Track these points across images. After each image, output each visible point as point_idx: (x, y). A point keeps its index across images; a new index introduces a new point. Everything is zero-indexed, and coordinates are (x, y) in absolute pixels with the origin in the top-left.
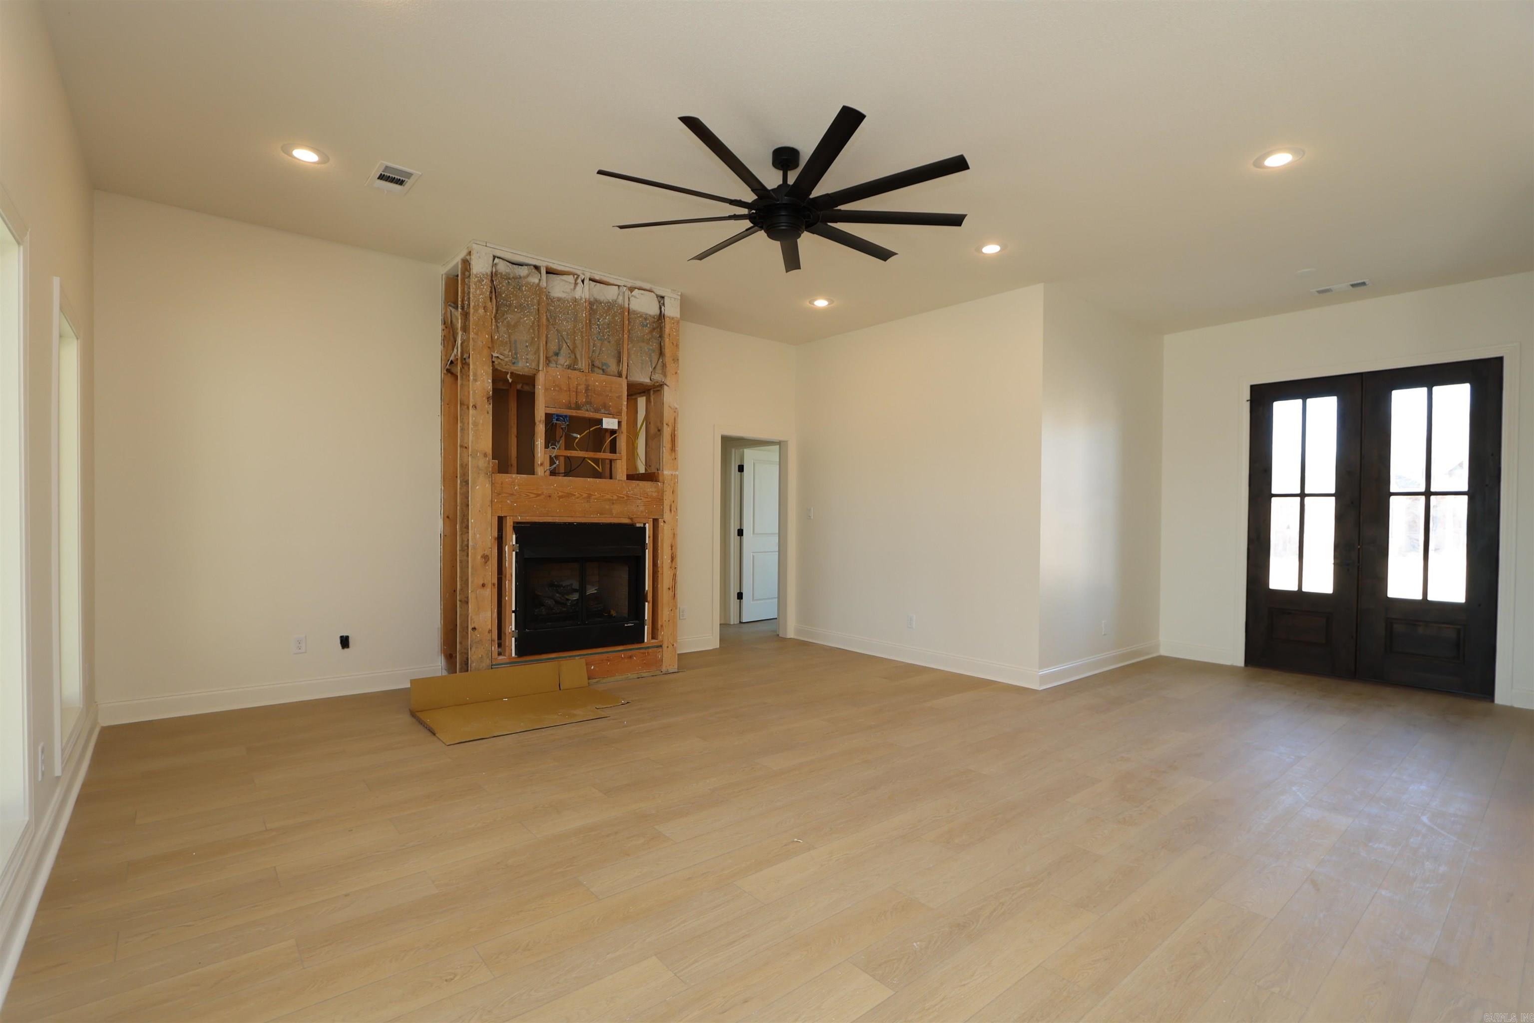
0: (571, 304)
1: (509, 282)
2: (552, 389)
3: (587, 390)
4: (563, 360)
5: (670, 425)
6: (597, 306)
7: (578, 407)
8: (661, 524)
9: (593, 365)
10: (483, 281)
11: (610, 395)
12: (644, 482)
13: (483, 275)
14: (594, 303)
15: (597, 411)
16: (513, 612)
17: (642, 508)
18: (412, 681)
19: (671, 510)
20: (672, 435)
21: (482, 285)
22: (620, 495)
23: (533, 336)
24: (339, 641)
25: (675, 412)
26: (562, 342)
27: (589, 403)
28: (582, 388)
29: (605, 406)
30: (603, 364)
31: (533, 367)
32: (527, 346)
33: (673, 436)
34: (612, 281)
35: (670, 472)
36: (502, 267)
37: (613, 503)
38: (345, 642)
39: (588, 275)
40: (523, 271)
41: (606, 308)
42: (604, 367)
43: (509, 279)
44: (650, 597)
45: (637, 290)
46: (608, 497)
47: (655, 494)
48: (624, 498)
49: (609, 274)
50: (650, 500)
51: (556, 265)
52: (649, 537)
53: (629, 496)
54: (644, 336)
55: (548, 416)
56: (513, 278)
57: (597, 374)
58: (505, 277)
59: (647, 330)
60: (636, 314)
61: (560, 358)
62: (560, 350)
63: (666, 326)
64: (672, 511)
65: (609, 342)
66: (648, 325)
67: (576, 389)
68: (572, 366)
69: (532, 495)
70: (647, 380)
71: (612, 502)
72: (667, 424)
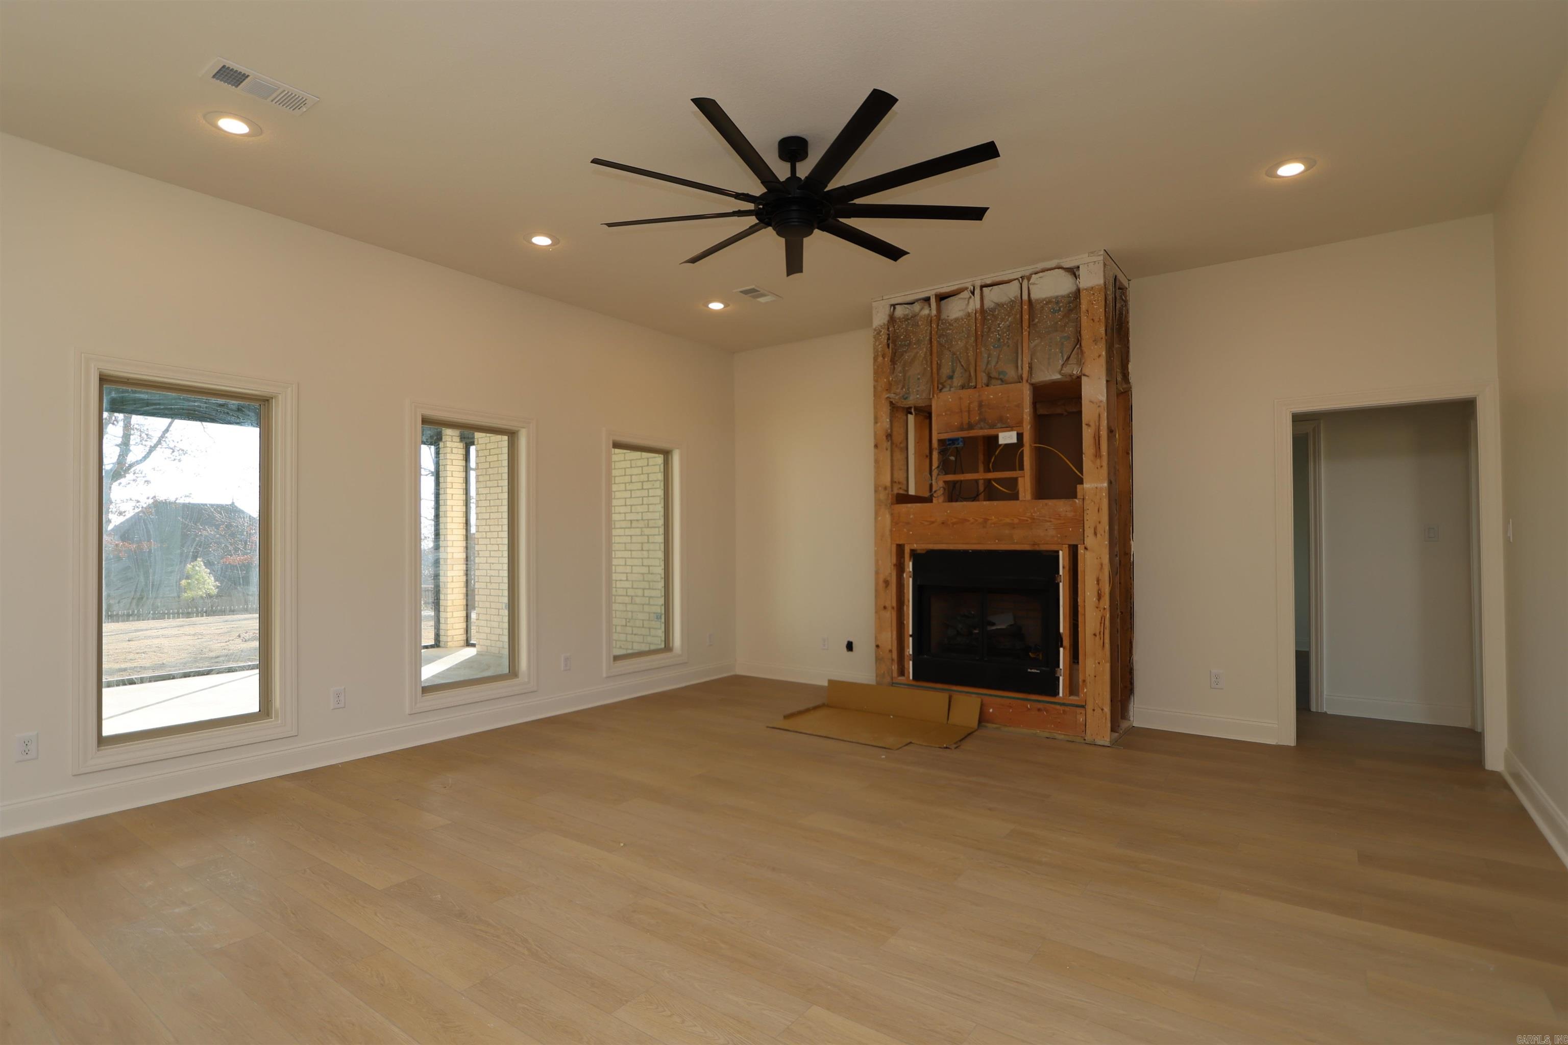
0: (965, 320)
1: (908, 323)
2: (944, 414)
3: (980, 405)
4: (957, 382)
5: (1092, 424)
6: (999, 311)
7: (971, 427)
8: (1081, 551)
9: (990, 377)
10: (881, 331)
11: (1007, 406)
12: (1054, 501)
13: (881, 326)
14: (995, 309)
15: (992, 426)
16: (911, 636)
17: (1052, 532)
18: (830, 682)
19: (1095, 534)
20: (1095, 437)
21: (880, 336)
22: (1022, 518)
23: (925, 366)
24: (846, 643)
25: (1099, 406)
26: (957, 363)
27: (983, 420)
28: (975, 405)
29: (1001, 419)
30: (1000, 373)
31: (923, 398)
32: (919, 379)
33: (1097, 439)
34: (1006, 278)
35: (1093, 485)
36: (900, 312)
37: (1014, 528)
38: (850, 646)
39: (978, 284)
40: (917, 307)
41: (1009, 309)
42: (1001, 376)
43: (908, 319)
44: (1066, 641)
45: (1033, 275)
46: (1008, 520)
47: (1070, 515)
48: (1027, 521)
49: (1003, 271)
50: (1062, 522)
51: (945, 288)
52: (1063, 567)
53: (1034, 519)
54: (1057, 323)
55: (941, 441)
56: (912, 317)
57: (994, 385)
58: (904, 320)
59: (1059, 316)
60: (1041, 302)
61: (955, 380)
62: (953, 372)
63: (1082, 301)
64: (1098, 535)
65: (1008, 346)
66: (1062, 309)
67: (969, 408)
68: (966, 384)
69: (926, 523)
70: (1056, 377)
71: (1012, 526)
72: (1087, 425)
